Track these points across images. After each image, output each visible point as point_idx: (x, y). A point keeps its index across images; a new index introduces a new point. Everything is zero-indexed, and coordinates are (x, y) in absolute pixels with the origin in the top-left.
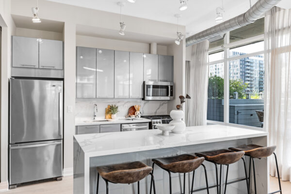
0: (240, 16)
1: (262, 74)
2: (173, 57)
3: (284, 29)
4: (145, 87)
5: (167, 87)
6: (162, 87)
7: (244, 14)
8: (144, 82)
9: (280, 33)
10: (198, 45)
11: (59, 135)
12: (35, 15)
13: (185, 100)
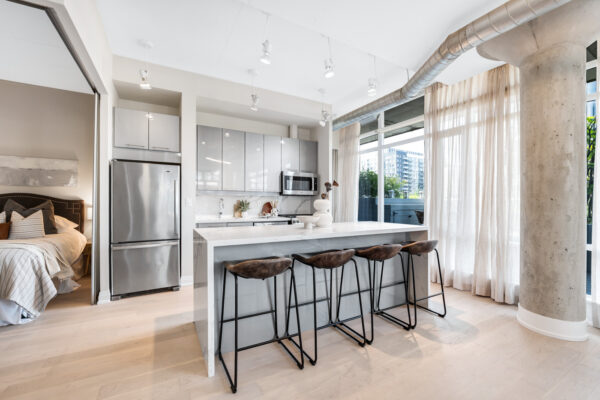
0: (396, 92)
1: (421, 175)
2: (316, 144)
3: (446, 108)
4: (283, 179)
5: (309, 179)
6: (304, 179)
8: (282, 173)
9: (442, 113)
10: (348, 128)
11: (176, 234)
12: (143, 79)
13: (333, 187)
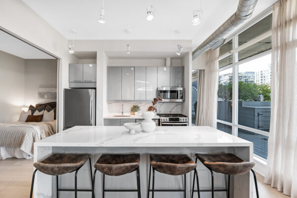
2: (183, 68)
4: (158, 92)
7: (235, 13)
12: (70, 49)
